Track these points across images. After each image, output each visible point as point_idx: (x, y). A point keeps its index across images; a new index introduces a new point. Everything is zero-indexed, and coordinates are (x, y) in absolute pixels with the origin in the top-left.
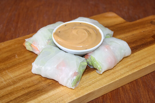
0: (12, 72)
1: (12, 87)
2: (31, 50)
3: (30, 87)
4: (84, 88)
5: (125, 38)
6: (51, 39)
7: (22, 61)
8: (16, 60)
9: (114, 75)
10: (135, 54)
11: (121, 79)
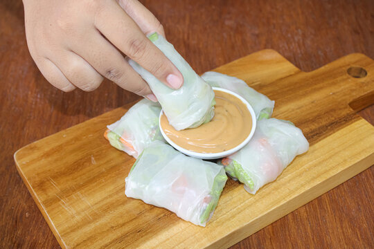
0: (89, 194)
1: (93, 226)
2: (120, 148)
3: (124, 224)
4: (223, 223)
5: (298, 111)
6: (157, 127)
7: (104, 170)
8: (93, 169)
9: (277, 193)
10: (317, 145)
11: (290, 201)
